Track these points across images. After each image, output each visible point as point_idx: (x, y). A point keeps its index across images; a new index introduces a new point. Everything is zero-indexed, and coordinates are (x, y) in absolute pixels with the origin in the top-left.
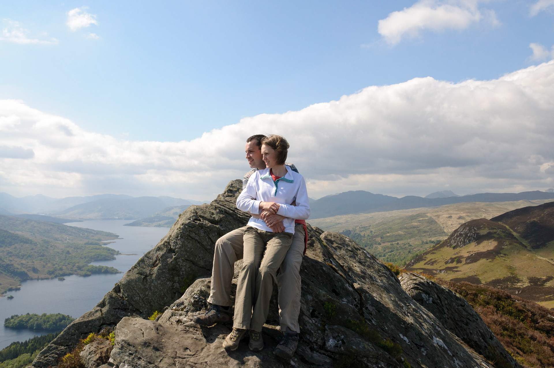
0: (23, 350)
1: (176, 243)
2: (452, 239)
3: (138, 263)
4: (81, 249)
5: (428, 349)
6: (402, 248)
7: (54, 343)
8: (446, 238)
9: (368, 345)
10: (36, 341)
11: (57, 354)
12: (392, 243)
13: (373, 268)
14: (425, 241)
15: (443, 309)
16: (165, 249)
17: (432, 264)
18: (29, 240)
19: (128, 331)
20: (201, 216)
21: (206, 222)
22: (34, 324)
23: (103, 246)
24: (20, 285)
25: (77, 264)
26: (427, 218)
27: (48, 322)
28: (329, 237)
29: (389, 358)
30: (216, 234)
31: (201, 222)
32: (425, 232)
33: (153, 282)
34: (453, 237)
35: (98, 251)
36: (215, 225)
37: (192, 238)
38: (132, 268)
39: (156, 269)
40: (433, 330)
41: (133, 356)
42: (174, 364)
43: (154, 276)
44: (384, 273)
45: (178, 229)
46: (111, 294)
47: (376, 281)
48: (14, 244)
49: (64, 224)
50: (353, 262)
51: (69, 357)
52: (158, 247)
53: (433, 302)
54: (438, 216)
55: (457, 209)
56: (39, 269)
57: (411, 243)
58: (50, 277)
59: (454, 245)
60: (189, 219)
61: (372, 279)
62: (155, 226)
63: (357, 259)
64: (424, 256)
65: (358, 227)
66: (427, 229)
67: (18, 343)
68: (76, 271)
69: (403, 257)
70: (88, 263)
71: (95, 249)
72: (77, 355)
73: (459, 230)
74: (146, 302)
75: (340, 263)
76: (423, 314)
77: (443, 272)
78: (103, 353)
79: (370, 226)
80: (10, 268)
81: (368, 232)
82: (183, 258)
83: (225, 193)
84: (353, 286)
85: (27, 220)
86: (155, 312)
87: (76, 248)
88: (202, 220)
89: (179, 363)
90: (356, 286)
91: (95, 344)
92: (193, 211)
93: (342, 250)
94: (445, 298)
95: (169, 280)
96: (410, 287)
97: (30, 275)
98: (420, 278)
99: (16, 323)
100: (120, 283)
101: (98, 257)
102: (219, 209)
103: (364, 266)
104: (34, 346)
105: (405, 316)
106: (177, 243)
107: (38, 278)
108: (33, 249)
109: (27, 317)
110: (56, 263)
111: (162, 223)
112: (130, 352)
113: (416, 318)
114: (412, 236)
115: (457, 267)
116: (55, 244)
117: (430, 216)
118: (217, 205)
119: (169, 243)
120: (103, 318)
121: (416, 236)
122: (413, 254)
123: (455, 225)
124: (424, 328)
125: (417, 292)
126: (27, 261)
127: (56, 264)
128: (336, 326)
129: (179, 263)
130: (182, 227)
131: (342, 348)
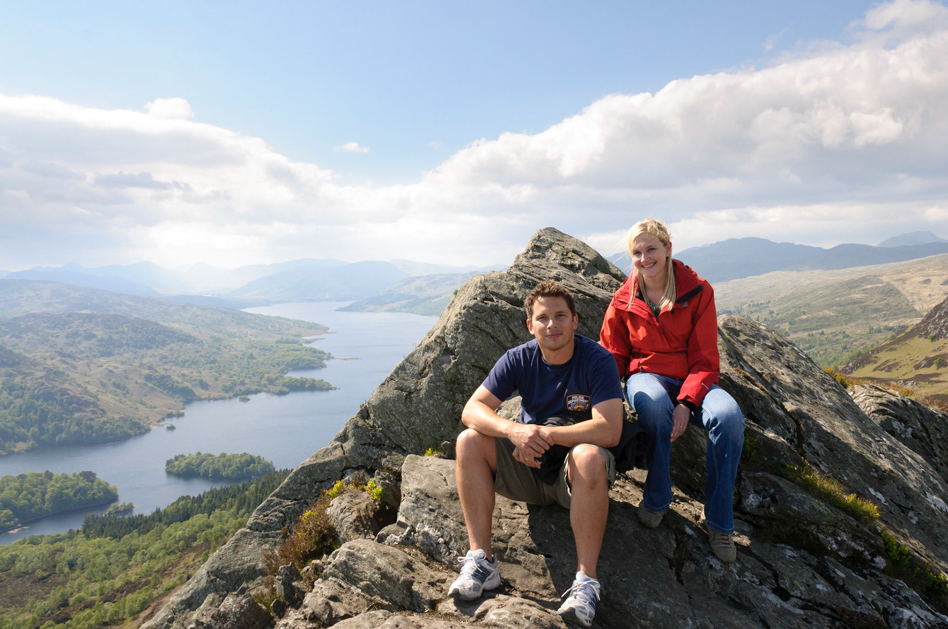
0: (196, 509)
1: (455, 338)
2: (929, 323)
3: (396, 372)
4: (271, 350)
5: (921, 513)
6: (830, 342)
7: (277, 495)
8: (918, 321)
9: (819, 504)
10: (213, 495)
11: (282, 512)
12: (810, 333)
13: (813, 376)
14: (875, 327)
15: (933, 449)
16: (438, 349)
17: (889, 369)
18: (191, 337)
19: (422, 476)
20: (493, 293)
21: (502, 303)
22: (208, 469)
23: (304, 345)
24: (183, 409)
25: (266, 376)
26: (880, 285)
27: (230, 466)
28: (732, 325)
29: (857, 526)
30: (520, 322)
31: (494, 303)
32: (876, 310)
33: (421, 402)
34: (932, 320)
35: (298, 353)
36: (518, 308)
37: (481, 330)
38: (386, 380)
39: (425, 381)
40: (925, 482)
41: (436, 514)
42: (499, 526)
43: (423, 392)
44: (833, 386)
45: (456, 315)
46: (356, 420)
47: (821, 399)
48: (169, 344)
49: (242, 310)
50: (777, 366)
51: (310, 515)
52: (427, 346)
53: (914, 435)
54: (903, 281)
55: (940, 267)
56: (210, 384)
57: (848, 332)
58: (227, 395)
59: (933, 334)
60: (475, 299)
61: (814, 395)
62: (386, 311)
63: (783, 360)
64: (874, 355)
65: (747, 305)
66: (879, 305)
67: (188, 497)
68: (265, 386)
69: (832, 359)
70: (284, 373)
71: (293, 350)
72: (322, 513)
73: (944, 305)
74: (412, 434)
75: (756, 368)
76: (905, 456)
77: (910, 383)
78: (361, 511)
79: (769, 302)
80: (167, 381)
81: (765, 314)
82: (468, 364)
83: (527, 253)
84: (783, 408)
85: (186, 303)
86: (428, 450)
87: (264, 349)
88: (495, 300)
89: (506, 525)
90: (789, 406)
91: (346, 497)
92: (479, 285)
93: (756, 347)
94: (936, 429)
95: (447, 399)
96: (870, 410)
97: (197, 393)
98: (890, 394)
99: (183, 467)
100: (369, 404)
101: (298, 364)
102: (523, 280)
103: (796, 372)
104: (212, 503)
105: (876, 458)
106: (457, 338)
107: (209, 397)
108: (197, 352)
109: (197, 458)
110: (234, 373)
111: (395, 305)
112: (430, 507)
113: (894, 462)
114: (850, 318)
115: (937, 375)
116: (231, 343)
117: (886, 281)
118: (519, 273)
119: (443, 338)
120: (346, 458)
121: (859, 318)
122: (851, 352)
123: (937, 297)
124: (909, 478)
125: (883, 419)
126: (190, 370)
127: (235, 375)
128: (760, 474)
129: (462, 372)
130: (463, 311)
131: (772, 509)
